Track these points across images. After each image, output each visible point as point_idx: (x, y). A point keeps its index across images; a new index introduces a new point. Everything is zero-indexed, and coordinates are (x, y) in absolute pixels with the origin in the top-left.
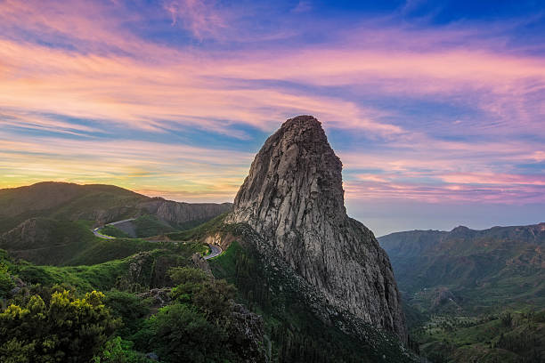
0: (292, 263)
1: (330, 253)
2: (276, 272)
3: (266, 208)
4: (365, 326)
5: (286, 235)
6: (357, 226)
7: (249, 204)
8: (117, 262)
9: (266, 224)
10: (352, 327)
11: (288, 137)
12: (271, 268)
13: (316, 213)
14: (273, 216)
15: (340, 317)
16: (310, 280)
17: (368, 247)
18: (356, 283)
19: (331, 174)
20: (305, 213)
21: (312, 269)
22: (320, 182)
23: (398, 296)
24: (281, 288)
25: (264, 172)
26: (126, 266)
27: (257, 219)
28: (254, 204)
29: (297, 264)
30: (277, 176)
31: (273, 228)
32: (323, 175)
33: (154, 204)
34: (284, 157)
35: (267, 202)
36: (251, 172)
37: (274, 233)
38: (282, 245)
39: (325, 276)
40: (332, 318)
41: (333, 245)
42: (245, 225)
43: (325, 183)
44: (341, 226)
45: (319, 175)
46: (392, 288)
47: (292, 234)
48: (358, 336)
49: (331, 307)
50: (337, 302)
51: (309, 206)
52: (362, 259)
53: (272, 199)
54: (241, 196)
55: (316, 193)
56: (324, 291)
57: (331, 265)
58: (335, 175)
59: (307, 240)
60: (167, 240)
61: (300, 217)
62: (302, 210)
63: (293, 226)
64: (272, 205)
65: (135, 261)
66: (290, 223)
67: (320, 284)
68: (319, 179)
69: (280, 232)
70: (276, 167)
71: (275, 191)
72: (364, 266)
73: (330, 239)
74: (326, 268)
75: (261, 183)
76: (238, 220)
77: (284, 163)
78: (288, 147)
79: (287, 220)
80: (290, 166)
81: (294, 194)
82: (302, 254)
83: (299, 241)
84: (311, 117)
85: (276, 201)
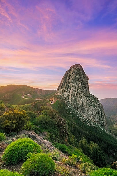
1: (85, 104)
2: (69, 108)
4: (95, 124)
5: (72, 99)
6: (93, 96)
7: (61, 90)
8: (28, 104)
9: (66, 96)
10: (91, 124)
11: (72, 71)
12: (67, 107)
13: (80, 93)
14: (68, 93)
15: (87, 121)
16: (79, 111)
17: (96, 102)
18: (92, 112)
19: (85, 81)
20: (77, 92)
21: (79, 108)
22: (82, 84)
24: (70, 113)
25: (65, 81)
26: (31, 106)
27: (64, 94)
28: (63, 90)
29: (75, 107)
30: (69, 82)
32: (83, 82)
33: (37, 90)
35: (66, 90)
36: (62, 81)
37: (68, 98)
38: (71, 101)
39: (83, 110)
40: (85, 121)
41: (86, 102)
42: (60, 96)
43: (83, 84)
44: (88, 96)
45: (81, 82)
46: (103, 114)
47: (74, 98)
48: (92, 127)
49: (85, 118)
50: (87, 117)
51: (78, 91)
52: (94, 106)
53: (68, 89)
54: (59, 88)
55: (81, 87)
56: (82, 114)
57: (85, 107)
58: (86, 82)
59: (78, 100)
60: (40, 99)
61: (76, 93)
62: (76, 92)
63: (74, 96)
64: (68, 90)
65: (33, 104)
66: (73, 95)
67: (82, 112)
68: (81, 83)
69: (70, 98)
70: (69, 80)
71: (69, 86)
72: (95, 108)
73: (85, 100)
74: (83, 108)
75: (65, 84)
76: (58, 94)
77: (71, 78)
78: (72, 74)
80: (73, 79)
81: (74, 87)
82: (76, 104)
83: (75, 101)
84: (79, 65)
85: (69, 89)
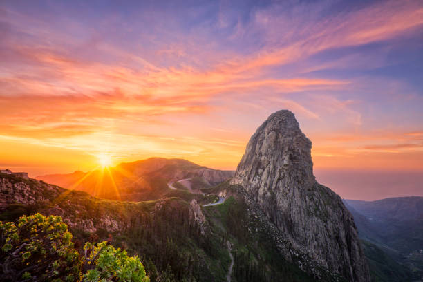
0: (268, 215)
1: (295, 210)
2: (255, 218)
3: (253, 175)
4: (321, 269)
5: (264, 194)
6: (325, 191)
7: (244, 172)
9: (253, 186)
10: (308, 267)
11: (270, 126)
12: (252, 216)
13: (287, 180)
14: (257, 181)
15: (300, 258)
16: (279, 227)
17: (334, 208)
18: (316, 235)
19: (300, 151)
20: (279, 179)
21: (281, 220)
22: (291, 158)
23: (360, 251)
24: (257, 230)
25: (253, 152)
27: (247, 183)
28: (246, 173)
29: (271, 215)
30: (261, 154)
31: (257, 189)
32: (294, 152)
34: (265, 141)
35: (254, 172)
36: (246, 153)
37: (257, 192)
38: (262, 201)
39: (291, 226)
40: (294, 258)
41: (299, 204)
42: (240, 186)
43: (295, 158)
44: (309, 190)
45: (290, 153)
46: (354, 244)
47: (269, 194)
48: (312, 275)
49: (293, 249)
50: (299, 246)
51: (282, 175)
52: (325, 217)
53: (257, 169)
54: (240, 166)
55: (287, 165)
56: (290, 237)
57: (296, 219)
58: (303, 152)
59: (278, 198)
60: (200, 192)
61: (275, 182)
62: (276, 178)
63: (270, 189)
64: (257, 173)
66: (268, 186)
67: (287, 232)
68: (290, 155)
69: (261, 192)
70: (260, 148)
71: (260, 164)
72: (326, 222)
73: (297, 199)
74: (291, 221)
75: (252, 158)
76: (236, 183)
77: (265, 144)
78: (269, 133)
79: (266, 184)
80: (270, 147)
81: (272, 166)
82: (275, 208)
83: (273, 200)
84: (287, 111)
85: (260, 171)
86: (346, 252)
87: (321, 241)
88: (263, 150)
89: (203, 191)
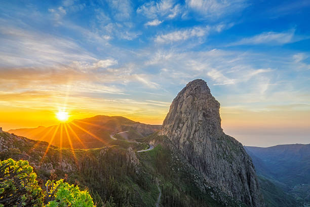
0: (187, 158)
1: (208, 154)
2: (178, 161)
3: (175, 128)
4: (227, 198)
5: (184, 143)
6: (231, 140)
7: (168, 126)
9: (175, 137)
10: (218, 196)
11: (188, 91)
12: (175, 159)
13: (201, 132)
14: (179, 133)
15: (212, 190)
16: (196, 167)
17: (237, 153)
18: (224, 173)
19: (211, 110)
20: (195, 131)
21: (197, 161)
22: (204, 115)
23: (257, 184)
24: (179, 170)
25: (175, 111)
27: (171, 135)
28: (170, 126)
29: (189, 158)
30: (181, 113)
31: (178, 139)
32: (206, 111)
34: (184, 102)
35: (176, 126)
36: (170, 111)
37: (178, 141)
38: (182, 148)
39: (205, 166)
40: (207, 190)
41: (211, 150)
42: (165, 136)
43: (207, 115)
44: (218, 139)
45: (203, 111)
46: (253, 179)
47: (187, 142)
48: (221, 203)
49: (206, 183)
50: (211, 181)
51: (198, 128)
52: (230, 159)
53: (179, 124)
54: (165, 122)
55: (201, 121)
56: (204, 175)
57: (208, 161)
58: (213, 111)
59: (195, 146)
60: (135, 142)
61: (192, 133)
62: (193, 130)
63: (188, 138)
64: (178, 127)
66: (187, 136)
67: (201, 170)
68: (204, 113)
69: (182, 141)
70: (181, 108)
71: (180, 120)
72: (231, 163)
73: (209, 146)
74: (205, 162)
75: (174, 116)
76: (163, 134)
77: (184, 105)
78: (187, 97)
79: (185, 135)
80: (188, 107)
81: (190, 121)
82: (192, 153)
83: (191, 147)
84: (201, 80)
85: (181, 125)
86: (246, 185)
87: (228, 177)
88: (183, 110)
89: (137, 140)
